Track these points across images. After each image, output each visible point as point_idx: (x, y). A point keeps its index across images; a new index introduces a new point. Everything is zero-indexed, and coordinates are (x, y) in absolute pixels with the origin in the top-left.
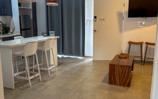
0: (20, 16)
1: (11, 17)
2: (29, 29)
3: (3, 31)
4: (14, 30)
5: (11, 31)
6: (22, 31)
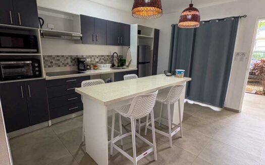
0: (138, 47)
1: (128, 47)
2: (147, 63)
3: (118, 63)
4: (130, 63)
5: (127, 64)
6: (140, 65)
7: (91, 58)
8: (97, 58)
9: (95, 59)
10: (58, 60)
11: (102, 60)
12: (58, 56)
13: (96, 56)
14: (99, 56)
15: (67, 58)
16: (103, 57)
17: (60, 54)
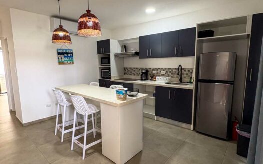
7: (157, 70)
8: (164, 71)
9: (160, 72)
10: (134, 71)
11: (169, 73)
12: (135, 68)
13: (162, 69)
14: (165, 69)
15: (140, 70)
16: (170, 71)
17: (136, 67)
